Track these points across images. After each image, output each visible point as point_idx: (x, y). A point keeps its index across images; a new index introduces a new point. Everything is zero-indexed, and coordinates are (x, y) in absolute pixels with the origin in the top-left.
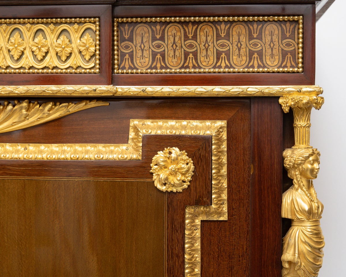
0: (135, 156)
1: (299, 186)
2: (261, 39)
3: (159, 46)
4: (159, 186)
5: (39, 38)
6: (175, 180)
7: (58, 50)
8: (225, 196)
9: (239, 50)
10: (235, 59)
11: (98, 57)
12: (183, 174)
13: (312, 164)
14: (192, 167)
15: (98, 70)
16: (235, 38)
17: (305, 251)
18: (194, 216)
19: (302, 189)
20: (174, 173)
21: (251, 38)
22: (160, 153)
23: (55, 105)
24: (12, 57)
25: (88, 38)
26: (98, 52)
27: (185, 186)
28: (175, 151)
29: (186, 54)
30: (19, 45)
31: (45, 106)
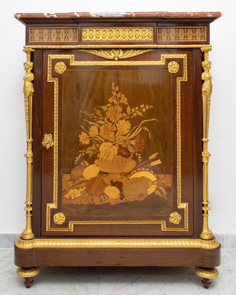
0: (163, 64)
1: (206, 71)
2: (195, 33)
3: (169, 34)
4: (170, 72)
5: (137, 32)
6: (175, 70)
7: (142, 35)
8: (186, 74)
9: (190, 35)
10: (189, 38)
11: (153, 37)
12: (176, 68)
13: (210, 65)
14: (179, 66)
15: (153, 41)
16: (189, 32)
17: (208, 88)
18: (179, 80)
19: (207, 72)
20: (174, 68)
21: (193, 32)
22: (170, 63)
23: (141, 50)
24: (130, 37)
25: (150, 32)
26: (153, 36)
27: (177, 71)
28: (174, 62)
29: (176, 37)
30: (132, 34)
31: (138, 51)
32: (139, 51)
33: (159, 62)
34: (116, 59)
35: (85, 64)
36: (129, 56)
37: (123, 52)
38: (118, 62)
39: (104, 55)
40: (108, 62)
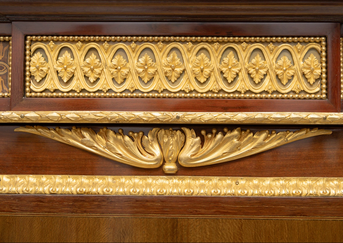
5: (257, 59)
7: (279, 72)
11: (324, 80)
15: (324, 96)
23: (271, 134)
24: (225, 79)
25: (313, 60)
26: (324, 75)
30: (234, 66)
31: (259, 135)
32: (264, 135)
34: (170, 167)
36: (222, 156)
37: (198, 139)
38: (175, 180)
39: (120, 150)
40: (137, 180)
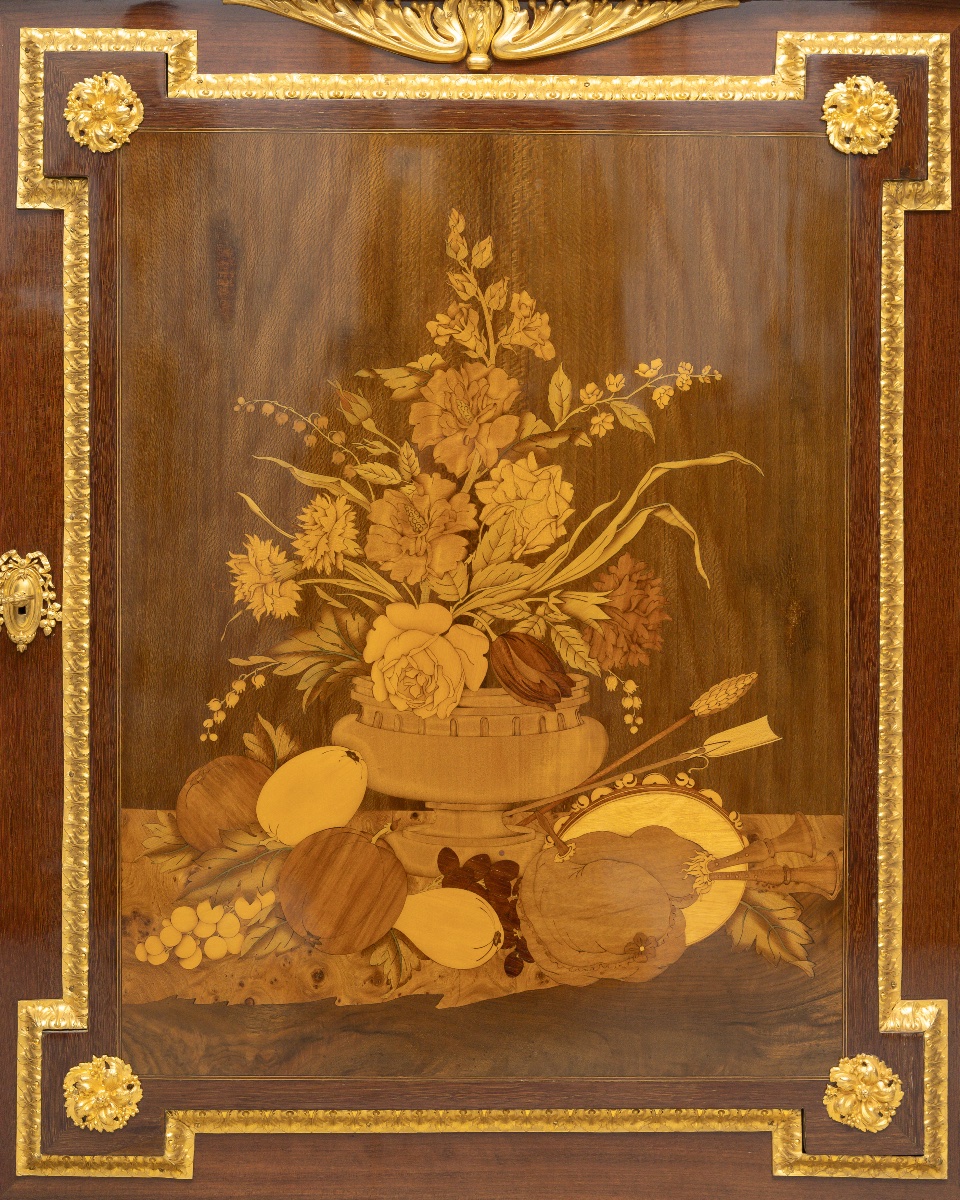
0: (791, 95)
4: (837, 145)
6: (869, 132)
8: (947, 166)
12: (880, 122)
14: (896, 111)
18: (895, 202)
20: (864, 122)
22: (840, 87)
23: (641, 5)
27: (883, 144)
28: (866, 82)
31: (623, 8)
32: (629, 9)
33: (764, 81)
34: (479, 59)
35: (271, 94)
36: (566, 38)
37: (526, 12)
38: (487, 79)
39: (396, 31)
40: (424, 79)
